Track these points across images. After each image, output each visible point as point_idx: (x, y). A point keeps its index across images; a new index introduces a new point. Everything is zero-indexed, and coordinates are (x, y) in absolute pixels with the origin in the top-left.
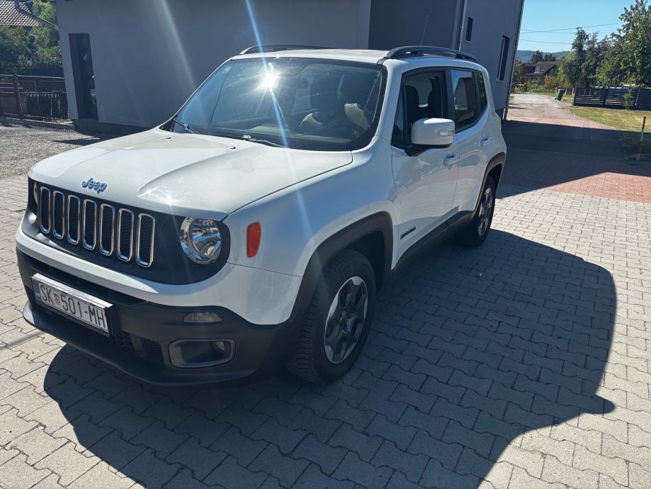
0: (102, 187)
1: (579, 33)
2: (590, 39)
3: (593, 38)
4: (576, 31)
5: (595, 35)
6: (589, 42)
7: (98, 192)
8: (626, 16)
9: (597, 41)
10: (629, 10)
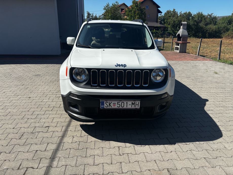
0: (125, 66)
1: (88, 13)
2: (91, 15)
3: (92, 15)
4: (87, 12)
5: (93, 14)
6: (91, 16)
7: (124, 67)
8: (105, 9)
9: (94, 16)
10: (105, 7)
